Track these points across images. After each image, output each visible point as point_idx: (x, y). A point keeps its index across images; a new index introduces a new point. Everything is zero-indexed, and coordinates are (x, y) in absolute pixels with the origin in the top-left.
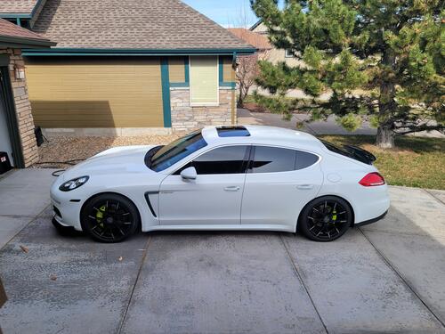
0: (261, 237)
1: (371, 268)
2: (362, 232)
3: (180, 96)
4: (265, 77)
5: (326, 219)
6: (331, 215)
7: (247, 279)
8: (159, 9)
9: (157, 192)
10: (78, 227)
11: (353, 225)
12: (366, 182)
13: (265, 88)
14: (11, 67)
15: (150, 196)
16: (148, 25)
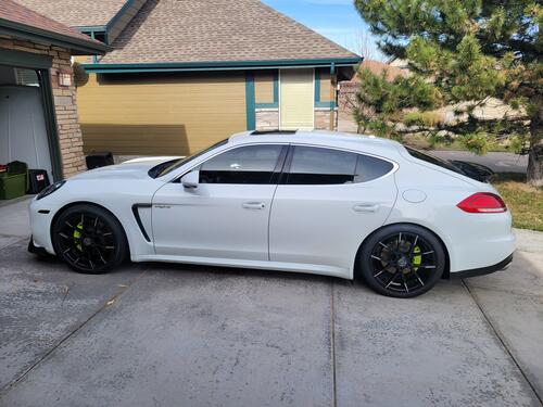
0: (302, 283)
1: (465, 345)
2: (469, 289)
3: (267, 119)
4: (364, 87)
5: (402, 262)
6: (410, 256)
7: (245, 340)
8: (251, 21)
9: (149, 206)
10: (50, 249)
11: (447, 274)
12: (471, 205)
13: (370, 105)
14: (53, 72)
15: (140, 211)
16: (234, 37)
